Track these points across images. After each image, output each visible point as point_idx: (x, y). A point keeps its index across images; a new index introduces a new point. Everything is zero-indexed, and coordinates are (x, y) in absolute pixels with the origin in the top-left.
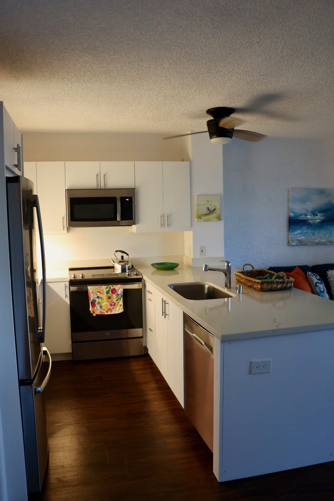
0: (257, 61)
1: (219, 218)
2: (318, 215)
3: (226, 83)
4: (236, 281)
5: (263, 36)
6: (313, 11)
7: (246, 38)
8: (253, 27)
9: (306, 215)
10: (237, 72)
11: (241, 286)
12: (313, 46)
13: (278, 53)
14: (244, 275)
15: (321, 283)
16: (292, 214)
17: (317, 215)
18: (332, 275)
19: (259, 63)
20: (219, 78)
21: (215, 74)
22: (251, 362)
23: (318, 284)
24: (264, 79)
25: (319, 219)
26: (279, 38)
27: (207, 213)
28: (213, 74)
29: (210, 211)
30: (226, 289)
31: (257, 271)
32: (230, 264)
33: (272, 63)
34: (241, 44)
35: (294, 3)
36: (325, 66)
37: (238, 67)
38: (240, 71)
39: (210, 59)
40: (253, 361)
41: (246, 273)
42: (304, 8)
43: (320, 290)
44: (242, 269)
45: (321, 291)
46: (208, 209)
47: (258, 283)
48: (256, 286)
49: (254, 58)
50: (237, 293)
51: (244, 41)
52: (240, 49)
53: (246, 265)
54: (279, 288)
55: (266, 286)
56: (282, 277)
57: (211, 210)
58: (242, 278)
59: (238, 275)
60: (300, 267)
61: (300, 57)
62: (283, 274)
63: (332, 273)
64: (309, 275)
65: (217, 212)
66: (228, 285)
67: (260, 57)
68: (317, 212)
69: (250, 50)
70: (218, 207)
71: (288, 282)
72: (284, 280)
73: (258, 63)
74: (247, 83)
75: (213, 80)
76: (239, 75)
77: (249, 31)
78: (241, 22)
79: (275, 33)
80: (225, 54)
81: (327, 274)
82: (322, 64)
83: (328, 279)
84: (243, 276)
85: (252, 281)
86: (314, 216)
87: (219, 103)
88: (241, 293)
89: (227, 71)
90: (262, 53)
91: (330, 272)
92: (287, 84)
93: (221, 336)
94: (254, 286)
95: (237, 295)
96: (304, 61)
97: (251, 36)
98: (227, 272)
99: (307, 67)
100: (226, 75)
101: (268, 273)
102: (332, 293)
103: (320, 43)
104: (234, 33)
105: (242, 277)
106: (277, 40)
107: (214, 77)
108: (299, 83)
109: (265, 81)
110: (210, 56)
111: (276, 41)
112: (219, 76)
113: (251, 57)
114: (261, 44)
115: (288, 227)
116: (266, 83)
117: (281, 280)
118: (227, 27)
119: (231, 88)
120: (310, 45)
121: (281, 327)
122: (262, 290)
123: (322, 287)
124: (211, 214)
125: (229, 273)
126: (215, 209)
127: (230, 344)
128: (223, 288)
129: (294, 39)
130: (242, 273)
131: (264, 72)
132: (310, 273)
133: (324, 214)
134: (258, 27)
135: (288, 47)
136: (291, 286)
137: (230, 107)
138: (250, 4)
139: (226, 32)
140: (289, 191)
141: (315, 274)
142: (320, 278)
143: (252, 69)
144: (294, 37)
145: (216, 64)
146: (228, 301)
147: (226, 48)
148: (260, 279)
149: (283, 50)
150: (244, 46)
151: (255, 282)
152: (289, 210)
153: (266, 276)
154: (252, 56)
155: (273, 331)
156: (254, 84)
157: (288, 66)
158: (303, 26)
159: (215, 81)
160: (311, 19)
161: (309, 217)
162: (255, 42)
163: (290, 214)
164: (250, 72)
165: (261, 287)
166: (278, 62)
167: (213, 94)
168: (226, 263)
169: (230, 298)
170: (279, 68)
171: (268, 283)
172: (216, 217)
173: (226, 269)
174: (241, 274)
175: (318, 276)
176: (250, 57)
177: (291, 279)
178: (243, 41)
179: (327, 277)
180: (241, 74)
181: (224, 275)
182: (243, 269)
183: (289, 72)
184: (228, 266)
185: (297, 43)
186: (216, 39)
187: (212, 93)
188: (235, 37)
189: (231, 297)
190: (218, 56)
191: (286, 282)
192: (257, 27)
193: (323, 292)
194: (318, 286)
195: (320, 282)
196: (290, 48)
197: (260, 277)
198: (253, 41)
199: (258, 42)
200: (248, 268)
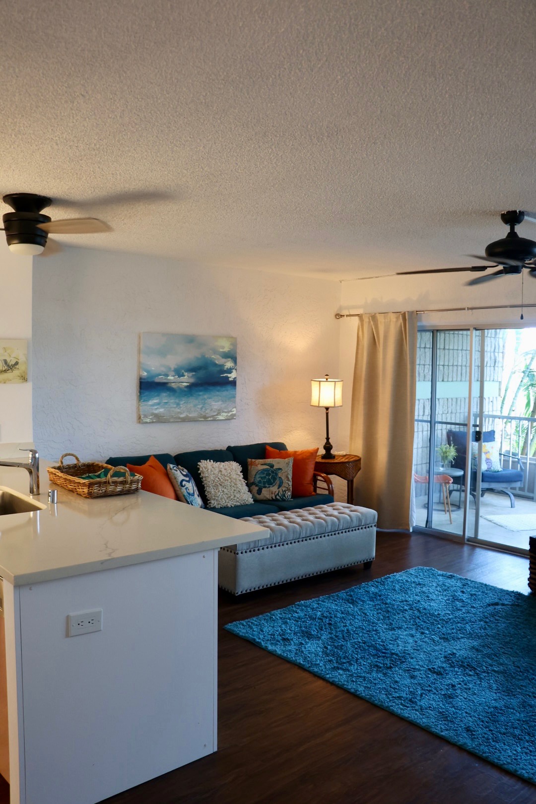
0: (84, 126)
1: (24, 379)
2: (185, 376)
3: (34, 154)
4: (50, 482)
5: (90, 87)
6: (165, 63)
7: (64, 86)
8: (73, 69)
9: (167, 375)
10: (52, 139)
11: (56, 491)
12: (169, 115)
13: (117, 117)
14: (62, 472)
15: (188, 481)
16: (145, 374)
17: (183, 376)
18: (205, 468)
19: (87, 128)
20: (22, 144)
21: (13, 136)
22: (68, 617)
23: (184, 483)
24: (96, 155)
25: (187, 381)
26: (116, 94)
27: (4, 369)
28: (10, 136)
29: (8, 366)
30: (31, 497)
31: (84, 465)
32: (37, 455)
33: (108, 132)
34: (55, 94)
35: (136, 45)
36: (188, 148)
37: (52, 130)
38: (56, 137)
39: (4, 110)
40: (72, 614)
41: (66, 468)
42: (152, 55)
43: (187, 492)
44: (60, 463)
45: (189, 494)
46: (5, 361)
47: (84, 485)
48: (81, 490)
49: (78, 119)
50: (49, 502)
51: (60, 89)
52: (54, 101)
53: (66, 455)
54: (119, 491)
55: (97, 489)
56: (123, 475)
57: (10, 365)
58: (59, 478)
59: (52, 473)
60: (157, 457)
61: (150, 130)
62: (124, 469)
63: (206, 464)
64: (171, 469)
65: (21, 367)
66: (35, 490)
67: (87, 119)
68: (183, 371)
69: (71, 106)
70: (22, 359)
71: (132, 482)
72: (125, 478)
73: (85, 129)
74: (70, 158)
75: (10, 147)
76: (54, 144)
77: (67, 74)
78: (53, 58)
79: (109, 85)
80: (29, 105)
81: (198, 466)
82: (185, 145)
83: (200, 474)
84: (60, 474)
85: (74, 482)
86: (179, 376)
87: (25, 186)
88: (56, 502)
89: (34, 134)
90: (91, 114)
91: (203, 464)
92: (132, 168)
93: (13, 579)
94: (78, 490)
95: (49, 505)
96: (157, 137)
97: (70, 83)
98: (33, 468)
99: (162, 146)
100: (33, 141)
101: (103, 468)
102: (206, 496)
103: (179, 114)
104: (43, 73)
105: (58, 476)
106: (114, 98)
107: (13, 141)
108: (152, 170)
109: (99, 159)
110: (3, 104)
111: (111, 99)
112: (21, 142)
113: (73, 117)
114: (89, 99)
115: (139, 394)
116: (99, 162)
117: (121, 479)
118: (30, 60)
119: (44, 165)
120: (164, 113)
121: (115, 555)
122: (91, 496)
123: (191, 486)
124: (10, 371)
125: (36, 470)
126: (17, 363)
127: (30, 589)
128: (26, 495)
129: (140, 100)
130: (59, 468)
131: (95, 145)
132: (171, 466)
133: (194, 373)
134: (81, 71)
135: (131, 111)
136: (138, 488)
137: (43, 195)
138: (66, 30)
139: (28, 69)
140: (140, 338)
141: (180, 467)
142: (188, 473)
143: (76, 137)
144: (138, 96)
145: (15, 120)
146: (35, 516)
147: (30, 95)
148: (89, 477)
149: (123, 114)
150: (60, 97)
151: (79, 483)
152: (140, 366)
153: (99, 473)
154: (75, 116)
155: (102, 562)
156: (80, 161)
157: (133, 140)
158: (152, 83)
159: (14, 148)
160: (163, 74)
161: (171, 378)
162: (78, 93)
163: (141, 374)
164: (73, 141)
165: (88, 491)
166: (117, 132)
167: (13, 170)
168: (31, 453)
169: (38, 511)
170: (119, 142)
171: (99, 483)
172: (19, 376)
173: (31, 463)
174: (57, 471)
175: (185, 470)
176: (71, 118)
177: (138, 477)
178: (58, 89)
179: (199, 472)
180: (58, 142)
181: (27, 473)
182: (62, 463)
183: (135, 150)
184: (34, 458)
185: (145, 106)
186: (12, 76)
187: (11, 169)
188: (44, 79)
189: (39, 509)
190: (17, 107)
191: (129, 482)
192: (79, 71)
193: (193, 495)
194: (185, 485)
195: (187, 479)
196: (135, 113)
197: (90, 475)
198: (75, 92)
199: (83, 95)
200: (70, 461)
